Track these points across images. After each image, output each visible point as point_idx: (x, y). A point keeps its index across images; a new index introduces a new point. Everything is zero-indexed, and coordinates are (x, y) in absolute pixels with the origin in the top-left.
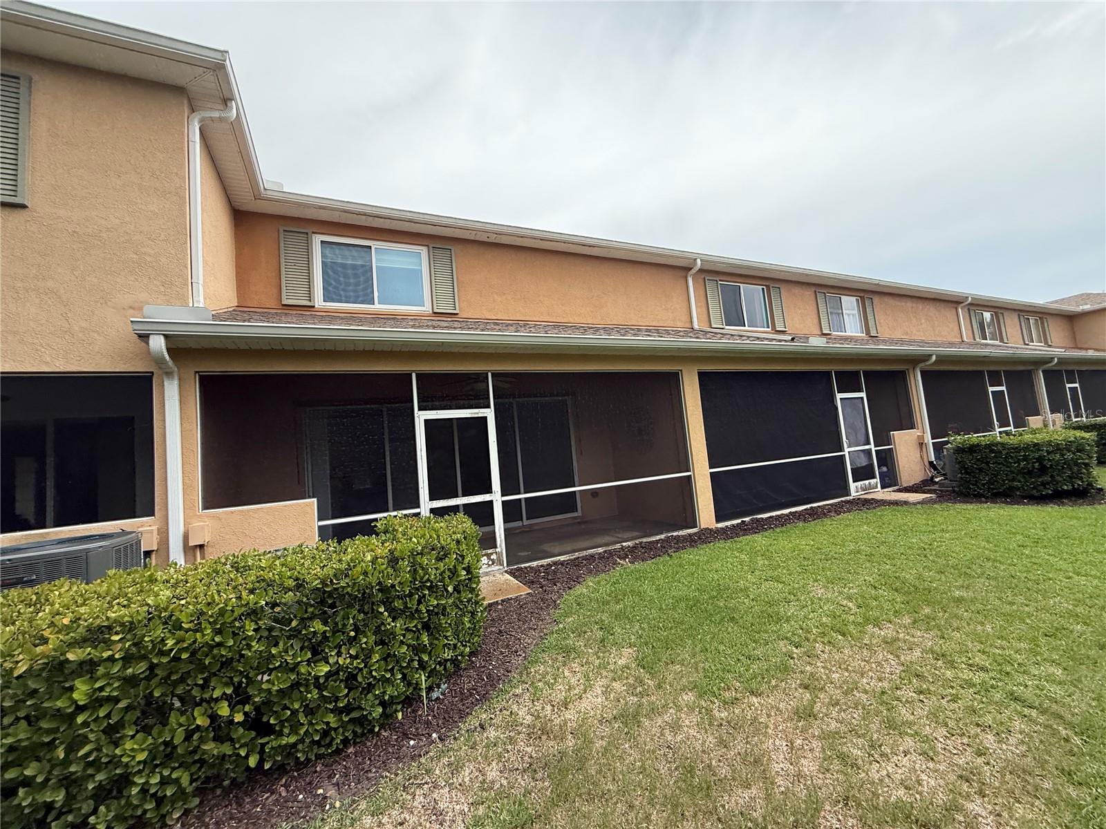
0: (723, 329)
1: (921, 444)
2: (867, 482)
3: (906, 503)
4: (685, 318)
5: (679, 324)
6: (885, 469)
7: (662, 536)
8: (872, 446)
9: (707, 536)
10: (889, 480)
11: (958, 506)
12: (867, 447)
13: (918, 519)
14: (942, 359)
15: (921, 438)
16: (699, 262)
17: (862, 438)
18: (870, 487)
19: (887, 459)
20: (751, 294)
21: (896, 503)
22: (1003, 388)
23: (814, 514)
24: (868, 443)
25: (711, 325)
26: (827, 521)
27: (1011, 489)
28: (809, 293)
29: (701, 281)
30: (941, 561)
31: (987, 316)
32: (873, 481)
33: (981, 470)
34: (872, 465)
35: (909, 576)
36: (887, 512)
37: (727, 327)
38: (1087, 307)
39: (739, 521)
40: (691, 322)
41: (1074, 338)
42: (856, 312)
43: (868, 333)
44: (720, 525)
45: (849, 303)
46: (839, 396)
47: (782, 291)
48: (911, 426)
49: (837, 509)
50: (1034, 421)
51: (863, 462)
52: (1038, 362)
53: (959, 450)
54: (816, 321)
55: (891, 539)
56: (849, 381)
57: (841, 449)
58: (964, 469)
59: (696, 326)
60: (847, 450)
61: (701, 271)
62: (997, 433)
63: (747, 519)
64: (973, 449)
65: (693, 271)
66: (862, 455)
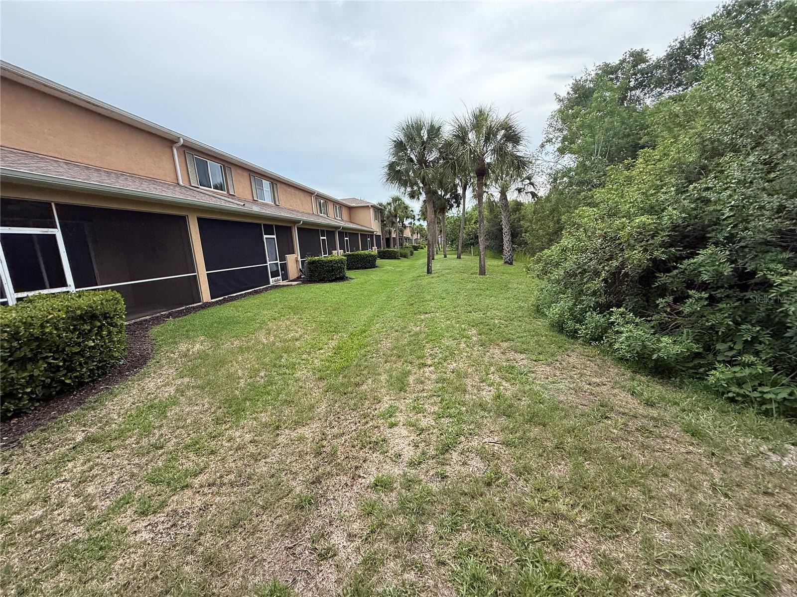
0: (198, 188)
1: (297, 261)
2: (276, 278)
3: (291, 285)
4: (173, 176)
5: (168, 179)
6: (283, 272)
7: (184, 308)
8: (278, 261)
9: (207, 305)
10: (285, 277)
11: (308, 285)
12: (276, 262)
13: (296, 290)
14: (305, 223)
15: (297, 258)
16: (182, 140)
17: (275, 258)
18: (278, 280)
19: (284, 267)
20: (214, 168)
21: (288, 285)
22: (325, 238)
23: (256, 292)
24: (277, 260)
25: (190, 184)
26: (262, 294)
27: (324, 277)
28: (246, 174)
29: (182, 153)
30: (302, 300)
31: (322, 201)
32: (279, 278)
33: (315, 270)
34: (278, 270)
35: (293, 304)
36: (285, 289)
37: (201, 187)
38: (354, 205)
39: (222, 298)
40: (177, 180)
41: (350, 218)
42: (269, 190)
43: (275, 203)
44: (213, 300)
45: (266, 184)
46: (265, 236)
47: (232, 170)
48: (293, 253)
49: (266, 289)
50: (334, 252)
51: (275, 269)
52: (337, 228)
53: (309, 263)
54: (250, 192)
55: (287, 296)
56: (269, 230)
57: (266, 263)
58: (311, 271)
59: (181, 183)
60: (269, 263)
61: (183, 146)
62: (323, 257)
63: (226, 297)
64: (314, 262)
65: (177, 145)
66: (274, 265)
